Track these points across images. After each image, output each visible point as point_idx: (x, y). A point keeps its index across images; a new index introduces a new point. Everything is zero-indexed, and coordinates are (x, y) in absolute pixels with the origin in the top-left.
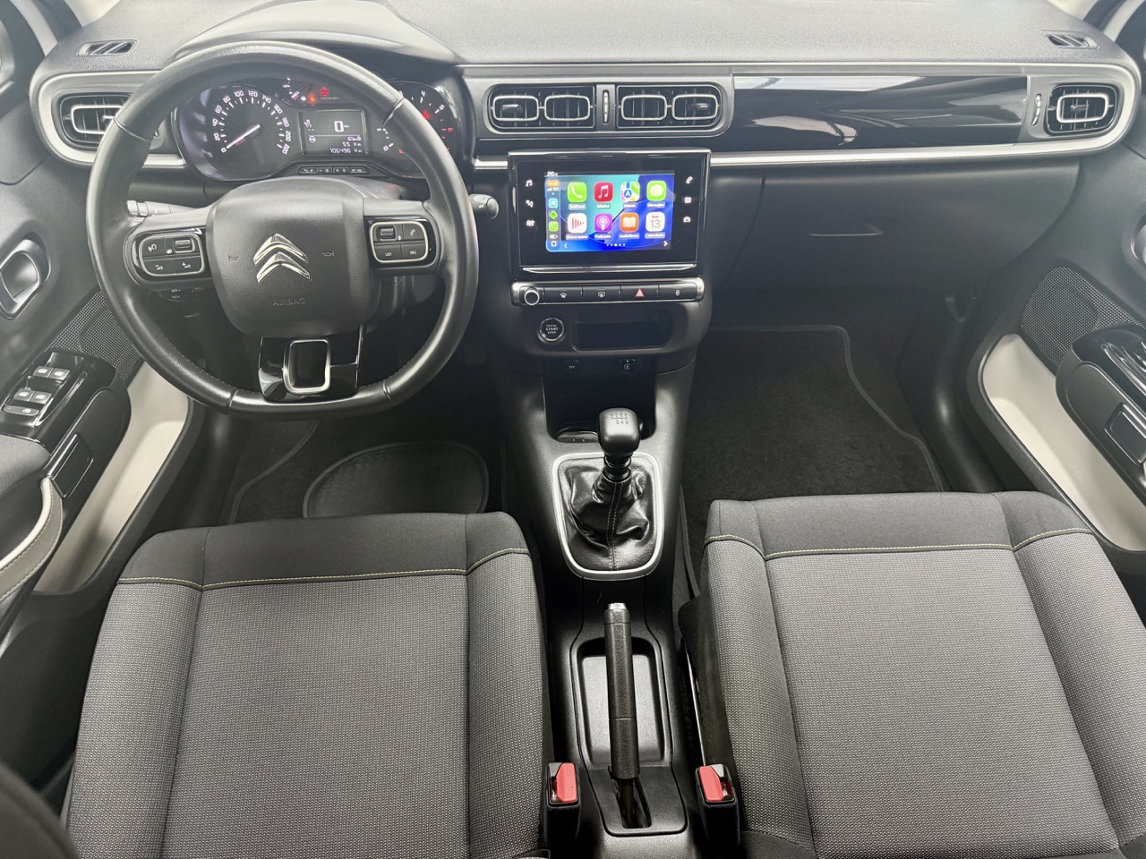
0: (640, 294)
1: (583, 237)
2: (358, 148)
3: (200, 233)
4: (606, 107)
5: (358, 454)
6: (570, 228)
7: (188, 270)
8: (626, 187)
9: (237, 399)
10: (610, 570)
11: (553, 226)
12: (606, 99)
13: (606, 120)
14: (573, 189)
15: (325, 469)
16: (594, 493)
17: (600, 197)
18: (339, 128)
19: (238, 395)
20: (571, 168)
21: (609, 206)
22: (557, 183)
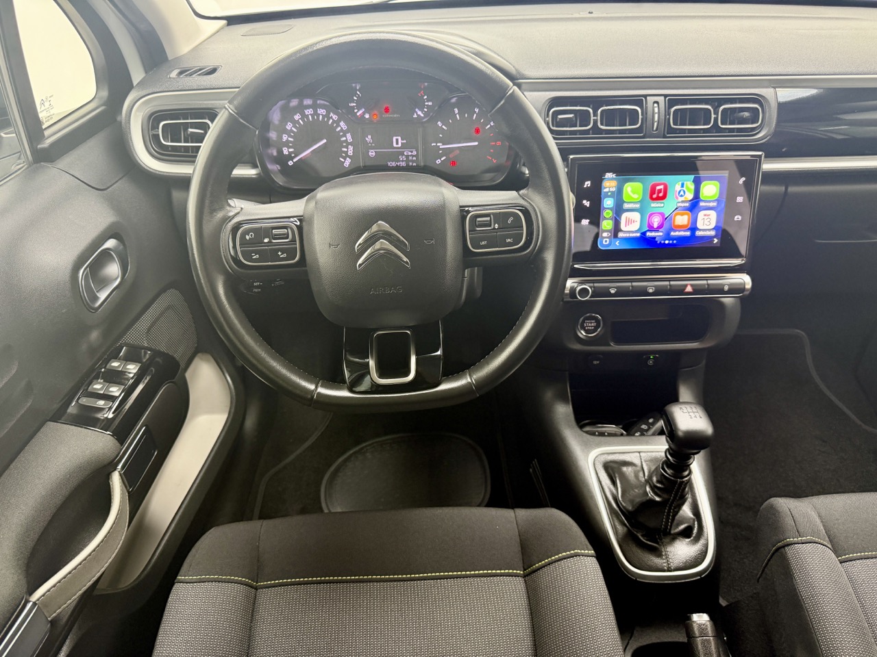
0: (689, 289)
1: (635, 235)
2: (413, 161)
3: (298, 223)
4: (656, 116)
5: (367, 443)
6: (623, 227)
7: (283, 259)
8: (680, 187)
9: (322, 390)
10: (664, 571)
11: (607, 225)
12: (656, 109)
13: (655, 129)
14: (629, 189)
15: (339, 457)
16: (648, 489)
17: (655, 196)
18: (397, 143)
19: (322, 386)
20: (628, 170)
21: (662, 205)
22: (614, 183)
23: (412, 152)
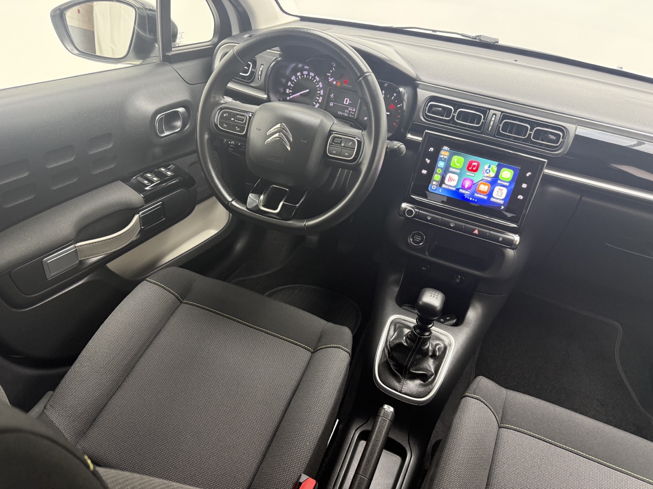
0: (476, 232)
1: (452, 188)
2: (352, 114)
3: (250, 115)
4: (492, 122)
6: (446, 181)
7: (237, 131)
8: (488, 168)
9: (234, 203)
11: (437, 177)
12: (494, 118)
13: (489, 130)
14: (456, 160)
16: (404, 338)
17: (470, 168)
18: (346, 102)
19: (235, 201)
20: (457, 148)
21: (474, 175)
22: (447, 154)
23: (353, 109)
